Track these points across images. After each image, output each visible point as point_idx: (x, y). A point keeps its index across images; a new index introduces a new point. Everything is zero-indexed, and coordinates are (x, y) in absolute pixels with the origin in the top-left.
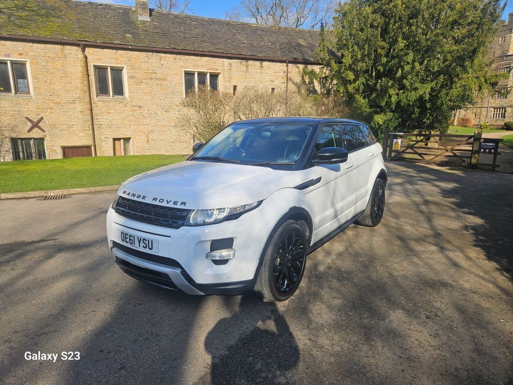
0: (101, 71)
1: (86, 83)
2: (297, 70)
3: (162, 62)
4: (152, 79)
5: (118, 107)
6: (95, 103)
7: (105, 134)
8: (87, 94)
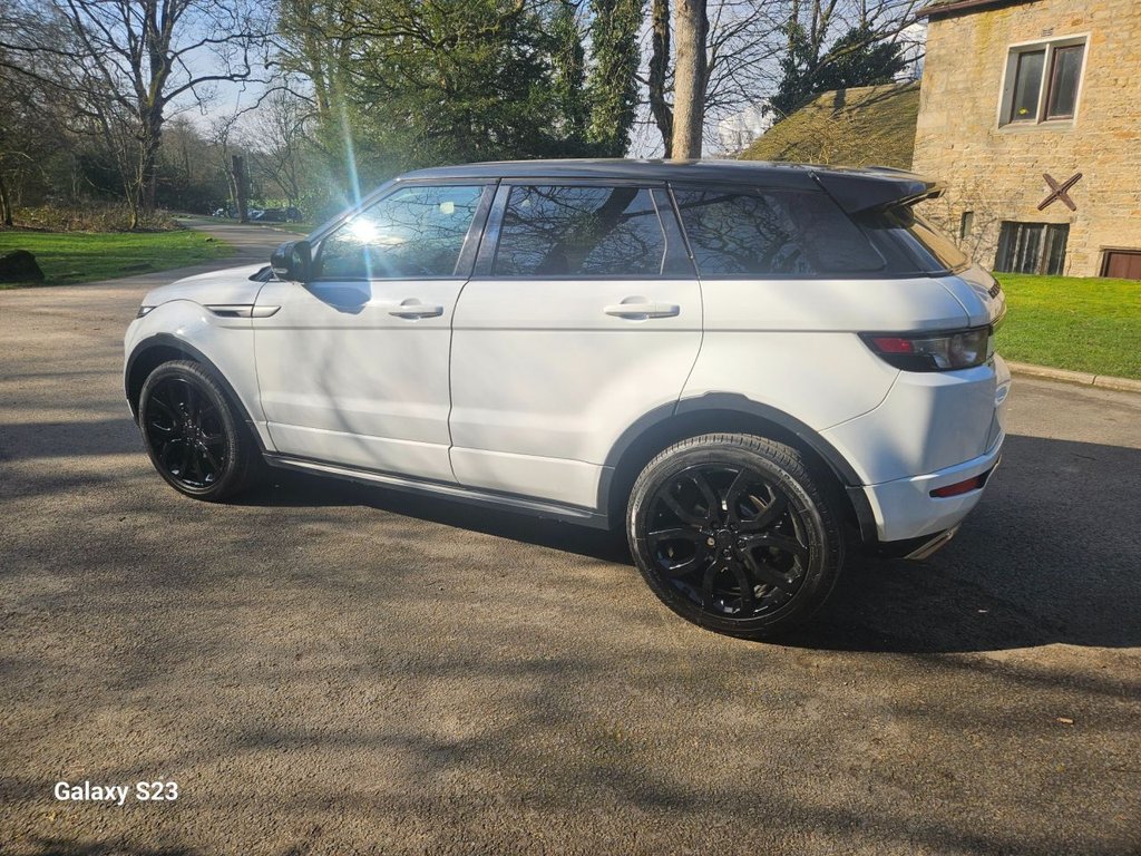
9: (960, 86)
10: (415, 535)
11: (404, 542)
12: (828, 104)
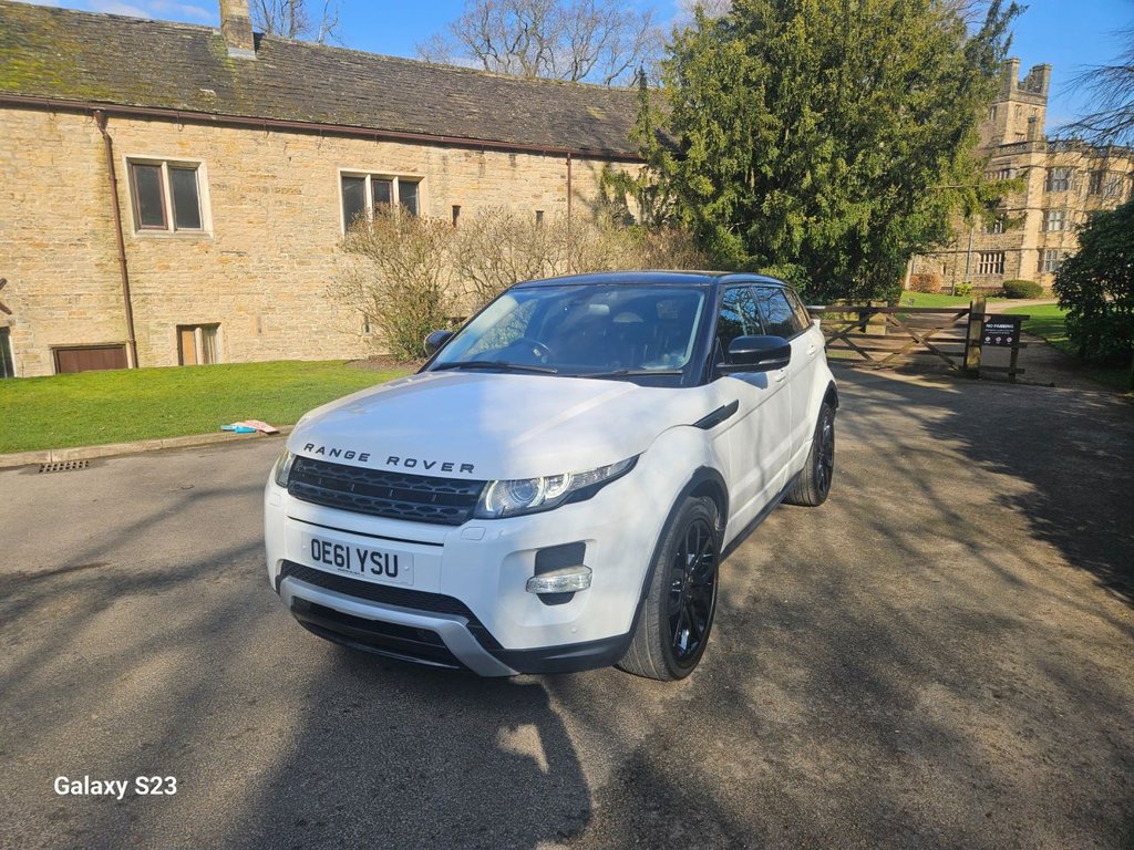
0: (144, 170)
1: (111, 198)
2: (590, 172)
3: (290, 153)
4: (266, 190)
5: (188, 253)
6: (132, 245)
7: (157, 317)
8: (113, 224)
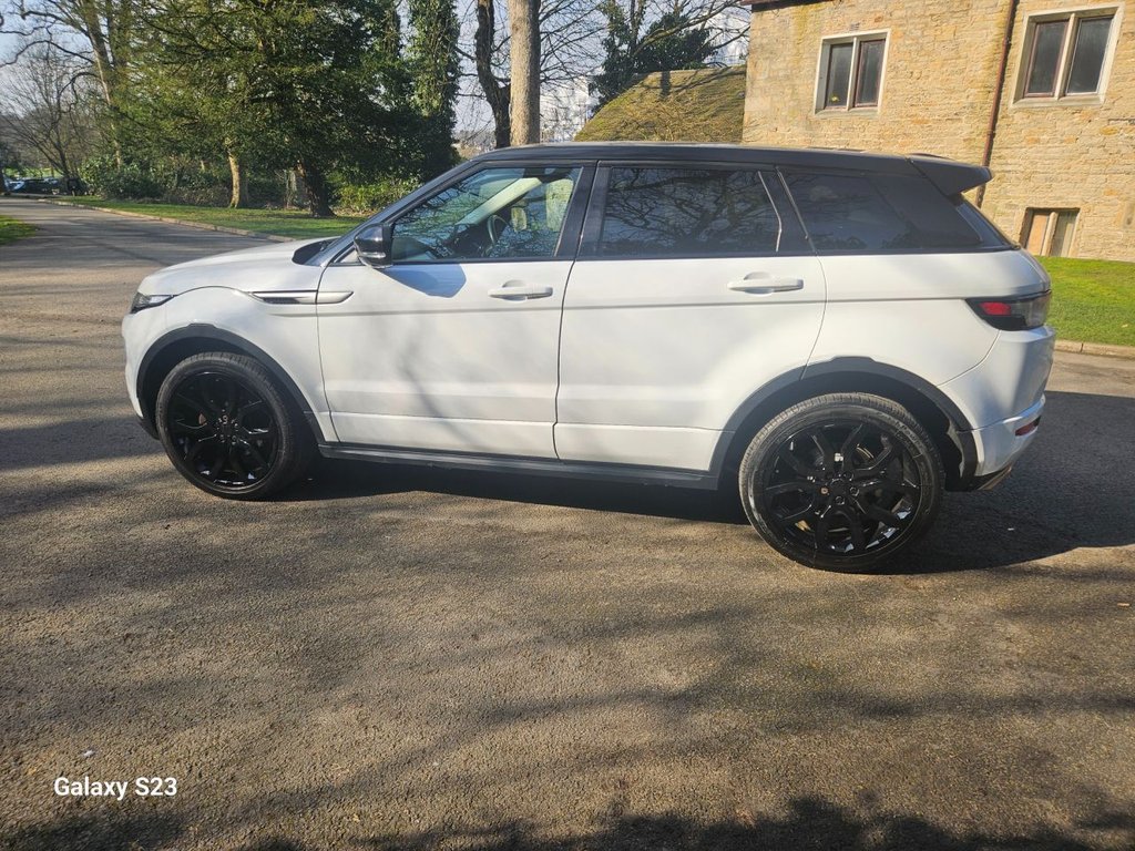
0: (1048, 28)
1: (998, 66)
5: (1065, 124)
6: (1007, 117)
7: (1009, 198)
8: (993, 95)
9: (781, 74)
10: (491, 514)
11: (489, 521)
12: (655, 84)
